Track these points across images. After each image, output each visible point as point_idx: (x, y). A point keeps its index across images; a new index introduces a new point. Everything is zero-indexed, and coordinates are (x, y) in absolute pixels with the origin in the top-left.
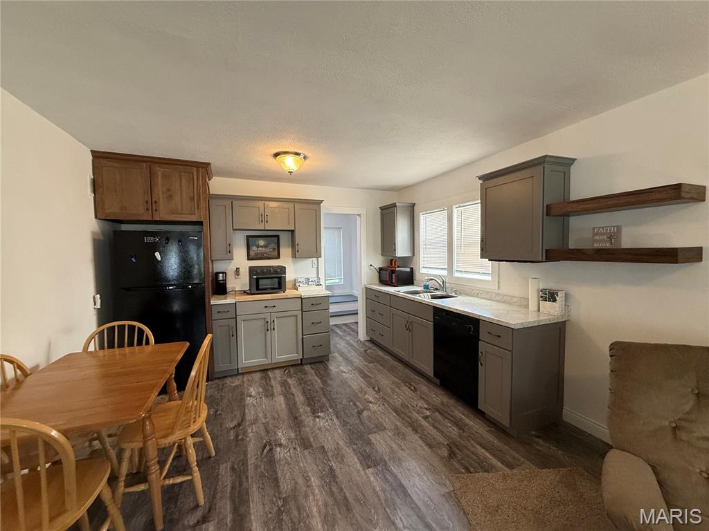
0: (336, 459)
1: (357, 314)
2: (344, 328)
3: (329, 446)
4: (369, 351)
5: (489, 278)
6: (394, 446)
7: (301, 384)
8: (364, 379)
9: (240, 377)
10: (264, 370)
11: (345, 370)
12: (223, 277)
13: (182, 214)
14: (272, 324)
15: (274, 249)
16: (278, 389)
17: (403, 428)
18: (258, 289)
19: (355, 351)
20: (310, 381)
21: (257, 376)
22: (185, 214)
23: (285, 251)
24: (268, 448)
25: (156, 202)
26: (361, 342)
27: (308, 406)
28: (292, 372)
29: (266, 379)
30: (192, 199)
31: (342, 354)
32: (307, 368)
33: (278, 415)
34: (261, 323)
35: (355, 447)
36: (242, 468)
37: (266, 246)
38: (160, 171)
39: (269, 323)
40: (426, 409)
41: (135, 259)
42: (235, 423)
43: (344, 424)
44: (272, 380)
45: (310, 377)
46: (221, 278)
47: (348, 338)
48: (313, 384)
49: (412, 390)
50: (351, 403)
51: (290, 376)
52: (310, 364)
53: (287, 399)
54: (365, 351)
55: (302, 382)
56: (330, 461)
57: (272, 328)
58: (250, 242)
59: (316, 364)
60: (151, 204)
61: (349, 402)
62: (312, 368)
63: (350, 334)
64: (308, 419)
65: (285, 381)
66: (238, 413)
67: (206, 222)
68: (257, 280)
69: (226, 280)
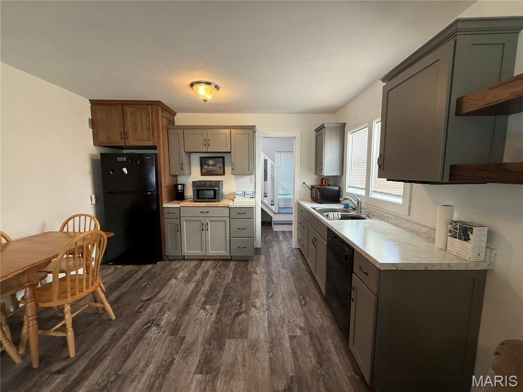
0: (184, 353)
1: (292, 224)
3: (189, 339)
4: (292, 258)
5: (400, 201)
6: (240, 358)
7: (216, 276)
8: (267, 283)
9: (183, 262)
10: (201, 260)
11: (258, 272)
13: (143, 141)
14: (206, 226)
15: (220, 168)
16: (198, 277)
17: (263, 342)
18: (198, 198)
20: (225, 275)
21: (194, 263)
22: (145, 141)
24: (149, 325)
25: (126, 133)
27: (205, 297)
29: (197, 267)
30: (149, 129)
31: (267, 257)
32: (232, 263)
33: (179, 299)
34: (198, 224)
35: (207, 346)
36: (119, 336)
37: (214, 165)
38: (128, 110)
39: (204, 224)
40: (301, 328)
42: (149, 297)
43: (218, 320)
44: (200, 268)
45: (227, 272)
46: (180, 189)
48: (224, 278)
49: (301, 304)
50: (238, 303)
52: (236, 261)
53: (196, 287)
54: (289, 257)
55: (219, 275)
56: (177, 353)
57: (206, 229)
58: (203, 162)
59: (241, 262)
60: (124, 135)
61: (238, 301)
62: (235, 264)
64: (195, 308)
65: (208, 271)
66: (157, 290)
67: (160, 147)
68: (198, 191)
69: (183, 190)
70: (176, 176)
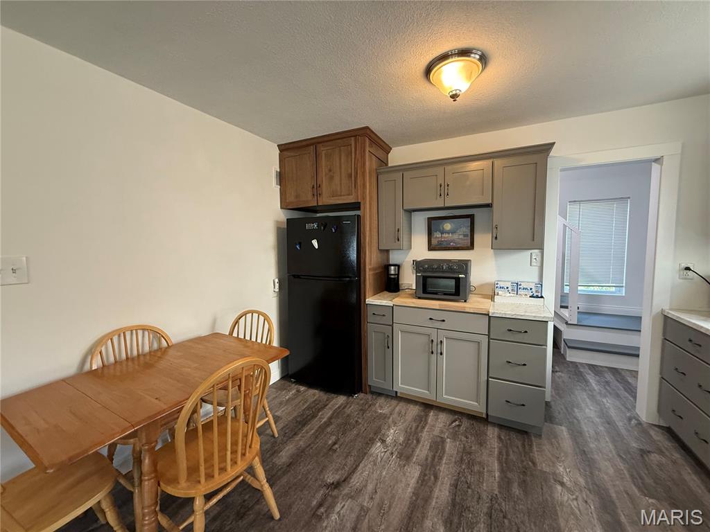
2: (609, 377)
4: (655, 458)
7: (462, 460)
9: (394, 403)
10: (428, 406)
11: (566, 479)
12: (395, 270)
13: (341, 196)
14: (439, 346)
15: (466, 235)
16: (422, 451)
18: (425, 291)
19: (614, 441)
20: (480, 463)
21: (414, 410)
22: (344, 195)
23: (482, 239)
25: (320, 186)
26: (640, 424)
28: (462, 428)
29: (421, 421)
30: (350, 176)
31: (577, 434)
32: (492, 433)
33: (390, 507)
34: (424, 339)
37: (453, 232)
38: (323, 150)
39: (435, 343)
41: (300, 247)
42: (337, 477)
44: (427, 429)
45: (485, 457)
46: (392, 272)
47: (608, 402)
48: (480, 473)
51: (454, 436)
52: (501, 427)
53: (422, 480)
54: (643, 453)
55: (466, 459)
57: (439, 351)
58: (432, 226)
59: (513, 435)
60: (317, 190)
62: (499, 437)
63: (618, 396)
65: (443, 441)
66: (350, 463)
67: (365, 203)
68: (425, 278)
69: (398, 275)
70: (387, 251)
